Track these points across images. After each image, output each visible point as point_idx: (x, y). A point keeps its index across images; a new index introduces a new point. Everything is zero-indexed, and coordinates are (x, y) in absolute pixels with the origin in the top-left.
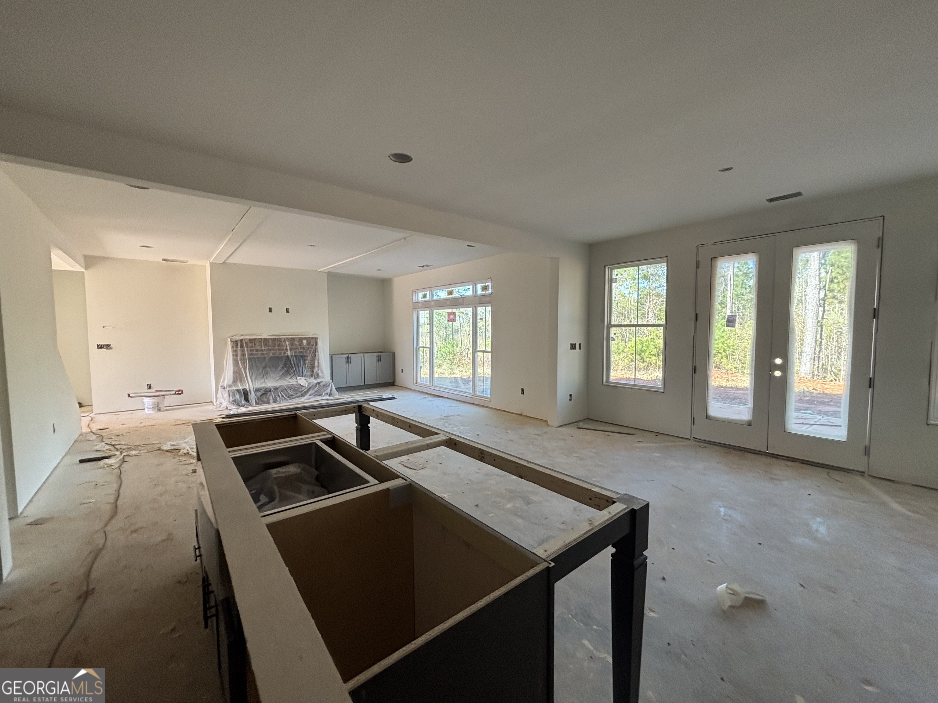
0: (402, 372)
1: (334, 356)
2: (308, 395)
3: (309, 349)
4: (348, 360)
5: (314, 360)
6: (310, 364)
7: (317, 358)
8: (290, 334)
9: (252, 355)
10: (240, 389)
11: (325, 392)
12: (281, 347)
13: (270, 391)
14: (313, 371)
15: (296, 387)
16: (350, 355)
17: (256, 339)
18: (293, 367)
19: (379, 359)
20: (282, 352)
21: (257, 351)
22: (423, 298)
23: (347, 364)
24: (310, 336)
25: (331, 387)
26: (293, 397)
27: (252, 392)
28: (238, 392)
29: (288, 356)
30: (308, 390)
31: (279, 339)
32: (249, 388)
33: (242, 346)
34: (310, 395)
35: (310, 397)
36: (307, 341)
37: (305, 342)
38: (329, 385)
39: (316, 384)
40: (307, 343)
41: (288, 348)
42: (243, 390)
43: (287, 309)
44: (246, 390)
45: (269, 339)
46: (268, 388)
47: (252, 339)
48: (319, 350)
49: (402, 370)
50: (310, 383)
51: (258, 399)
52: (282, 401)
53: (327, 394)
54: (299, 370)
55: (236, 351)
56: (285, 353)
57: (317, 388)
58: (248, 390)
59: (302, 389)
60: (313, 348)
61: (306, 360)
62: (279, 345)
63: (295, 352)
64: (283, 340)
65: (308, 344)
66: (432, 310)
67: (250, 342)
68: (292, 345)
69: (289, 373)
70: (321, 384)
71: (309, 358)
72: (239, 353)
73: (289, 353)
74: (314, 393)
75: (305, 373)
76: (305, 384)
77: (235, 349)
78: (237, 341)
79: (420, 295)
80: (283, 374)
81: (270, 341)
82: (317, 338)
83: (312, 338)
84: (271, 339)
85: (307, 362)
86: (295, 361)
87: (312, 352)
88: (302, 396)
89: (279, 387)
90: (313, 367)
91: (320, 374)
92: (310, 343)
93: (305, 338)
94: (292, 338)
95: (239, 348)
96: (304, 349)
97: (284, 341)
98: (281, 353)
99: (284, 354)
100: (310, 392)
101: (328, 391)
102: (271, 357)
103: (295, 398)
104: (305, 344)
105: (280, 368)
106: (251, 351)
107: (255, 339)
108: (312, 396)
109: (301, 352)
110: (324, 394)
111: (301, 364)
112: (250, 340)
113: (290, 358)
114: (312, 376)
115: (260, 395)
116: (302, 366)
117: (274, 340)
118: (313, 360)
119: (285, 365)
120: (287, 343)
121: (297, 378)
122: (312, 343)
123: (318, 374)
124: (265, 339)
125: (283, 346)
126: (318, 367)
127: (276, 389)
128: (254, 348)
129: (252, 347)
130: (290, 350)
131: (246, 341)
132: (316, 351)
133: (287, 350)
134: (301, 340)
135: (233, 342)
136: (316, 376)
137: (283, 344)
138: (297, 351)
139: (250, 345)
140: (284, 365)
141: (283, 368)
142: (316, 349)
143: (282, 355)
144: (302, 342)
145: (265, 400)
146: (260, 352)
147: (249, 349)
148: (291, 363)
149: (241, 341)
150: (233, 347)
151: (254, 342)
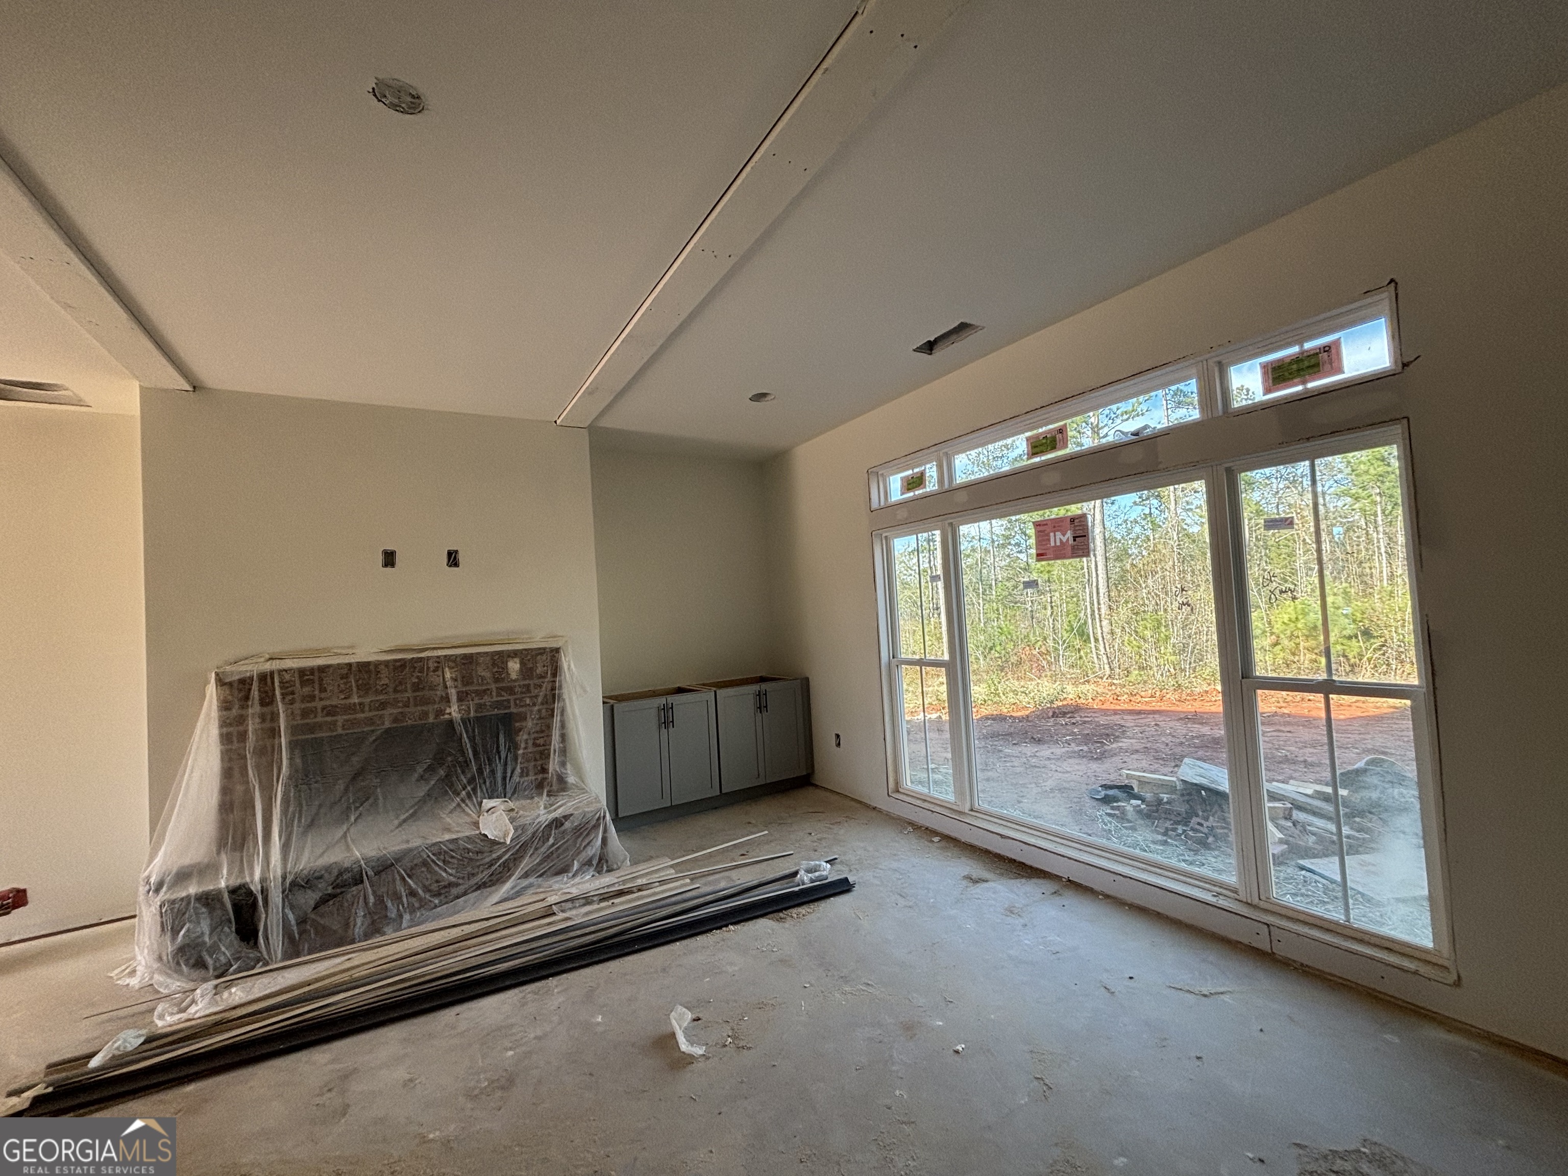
0: (838, 745)
1: (618, 707)
2: (517, 874)
3: (529, 691)
4: (666, 719)
5: (549, 727)
6: (535, 745)
7: (557, 719)
8: (459, 642)
9: (312, 729)
10: (219, 892)
11: (584, 856)
12: (427, 693)
13: (358, 880)
14: (544, 770)
15: (469, 851)
16: (671, 699)
17: (329, 666)
18: (467, 763)
19: (761, 705)
20: (430, 708)
21: (328, 714)
22: (909, 490)
23: (664, 731)
24: (536, 643)
25: (605, 831)
26: (455, 891)
27: (276, 897)
28: (207, 905)
29: (451, 722)
30: (517, 858)
31: (417, 665)
32: (263, 880)
33: (267, 700)
34: (526, 875)
35: (526, 882)
36: (522, 663)
37: (514, 666)
38: (596, 826)
39: (549, 826)
40: (521, 670)
41: (453, 693)
42: (233, 891)
43: (450, 554)
44: (250, 893)
45: (377, 664)
46: (347, 870)
47: (312, 670)
48: (565, 691)
49: (838, 736)
50: (523, 828)
51: (302, 922)
52: (407, 917)
53: (589, 863)
54: (493, 772)
55: (241, 720)
56: (440, 712)
57: (551, 841)
58: (256, 888)
59: (494, 856)
60: (546, 686)
61: (520, 730)
62: (416, 687)
63: (479, 707)
64: (432, 665)
65: (527, 671)
66: (951, 524)
67: (303, 683)
68: (466, 680)
69: (451, 786)
70: (567, 825)
71: (530, 724)
72: (252, 726)
73: (454, 711)
74: (539, 864)
75: (516, 778)
76: (505, 836)
77: (235, 712)
78: (245, 683)
79: (895, 482)
80: (428, 795)
81: (384, 673)
82: (557, 650)
83: (542, 651)
84: (386, 663)
85: (522, 737)
86: (478, 739)
87: (540, 700)
88: (495, 880)
89: (398, 860)
90: (544, 755)
91: (571, 779)
92: (531, 669)
93: (514, 654)
94: (465, 656)
95: (254, 708)
96: (510, 690)
97: (436, 669)
98: (425, 714)
99: (437, 716)
100: (526, 860)
101: (594, 849)
102: (388, 731)
103: (465, 894)
104: (514, 676)
105: (420, 770)
106: (305, 713)
107: (322, 669)
108: (531, 880)
109: (498, 705)
110: (576, 866)
111: (502, 748)
112: (302, 672)
113: (460, 729)
114: (540, 786)
115: (312, 903)
116: (503, 755)
117: (400, 666)
118: (545, 730)
119: (439, 759)
120: (448, 675)
121: (480, 804)
122: (539, 670)
123: (561, 780)
124: (364, 666)
125: (432, 688)
126: (564, 752)
127: (384, 867)
128: (319, 704)
129: (312, 698)
130: (460, 700)
131: (287, 677)
132: (553, 696)
133: (447, 699)
134: (499, 660)
135: (230, 684)
136: (555, 788)
137: (435, 679)
138: (486, 699)
139: (301, 691)
140: (434, 759)
141: (431, 769)
142: (553, 689)
143: (431, 719)
144: (505, 669)
145: (333, 923)
146: (340, 719)
147: (298, 706)
148: (462, 752)
149: (265, 678)
150: (225, 706)
151: (321, 680)
